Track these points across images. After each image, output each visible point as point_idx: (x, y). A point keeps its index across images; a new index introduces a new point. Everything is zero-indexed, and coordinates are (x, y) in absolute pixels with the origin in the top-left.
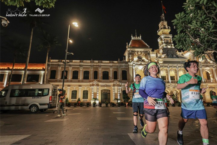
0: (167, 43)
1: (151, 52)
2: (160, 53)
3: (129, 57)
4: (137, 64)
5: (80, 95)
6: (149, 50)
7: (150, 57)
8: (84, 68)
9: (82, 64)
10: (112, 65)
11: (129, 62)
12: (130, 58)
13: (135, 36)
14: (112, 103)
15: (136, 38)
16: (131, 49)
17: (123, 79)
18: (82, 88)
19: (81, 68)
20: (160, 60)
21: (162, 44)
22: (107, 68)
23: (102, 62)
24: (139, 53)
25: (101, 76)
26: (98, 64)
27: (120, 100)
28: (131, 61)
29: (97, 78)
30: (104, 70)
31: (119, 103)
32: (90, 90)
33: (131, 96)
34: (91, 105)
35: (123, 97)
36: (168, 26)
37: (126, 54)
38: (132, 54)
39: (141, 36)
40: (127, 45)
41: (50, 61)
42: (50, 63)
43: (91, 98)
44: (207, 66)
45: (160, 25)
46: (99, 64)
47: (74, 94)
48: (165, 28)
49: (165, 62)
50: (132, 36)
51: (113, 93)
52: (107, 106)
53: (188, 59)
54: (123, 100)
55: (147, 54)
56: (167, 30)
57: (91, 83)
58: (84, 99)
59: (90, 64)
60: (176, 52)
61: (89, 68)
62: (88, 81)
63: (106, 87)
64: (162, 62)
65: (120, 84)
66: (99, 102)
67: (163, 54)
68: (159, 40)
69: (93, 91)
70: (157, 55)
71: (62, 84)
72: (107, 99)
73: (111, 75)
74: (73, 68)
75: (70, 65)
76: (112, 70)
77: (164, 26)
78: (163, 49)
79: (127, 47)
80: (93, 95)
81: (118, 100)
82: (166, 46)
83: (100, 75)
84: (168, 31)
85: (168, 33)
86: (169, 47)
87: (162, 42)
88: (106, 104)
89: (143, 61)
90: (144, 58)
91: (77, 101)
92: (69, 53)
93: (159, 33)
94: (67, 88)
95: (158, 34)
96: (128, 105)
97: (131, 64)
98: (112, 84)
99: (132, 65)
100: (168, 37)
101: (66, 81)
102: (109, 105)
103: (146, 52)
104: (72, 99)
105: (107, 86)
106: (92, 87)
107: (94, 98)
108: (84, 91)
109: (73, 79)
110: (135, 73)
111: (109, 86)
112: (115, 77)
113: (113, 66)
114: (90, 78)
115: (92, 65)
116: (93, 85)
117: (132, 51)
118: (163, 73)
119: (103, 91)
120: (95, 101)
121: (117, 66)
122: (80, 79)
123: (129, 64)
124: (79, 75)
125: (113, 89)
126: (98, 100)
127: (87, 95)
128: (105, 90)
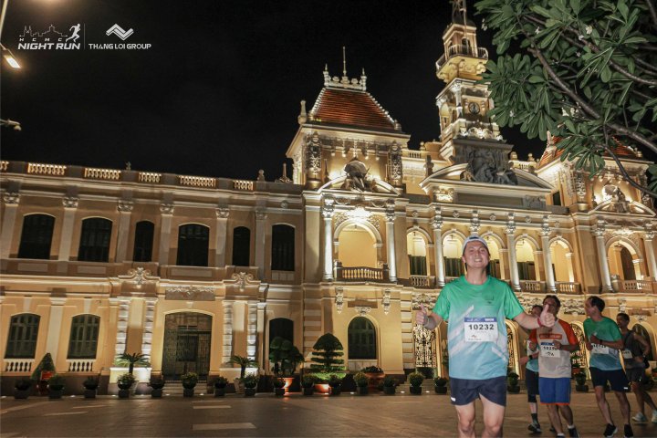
0: (474, 117)
1: (406, 151)
2: (442, 159)
3: (308, 164)
4: (342, 200)
5: (54, 340)
6: (399, 141)
7: (400, 170)
8: (84, 205)
9: (79, 185)
10: (226, 196)
11: (308, 187)
12: (314, 171)
13: (340, 76)
14: (216, 377)
15: (345, 84)
16: (319, 132)
17: (274, 267)
18: (68, 303)
19: (70, 206)
20: (441, 186)
21: (454, 119)
22: (202, 212)
23: (178, 182)
24: (355, 152)
25: (171, 250)
26: (156, 191)
27: (256, 363)
28: (315, 183)
29: (148, 258)
30: (185, 218)
31: (250, 378)
32: (108, 312)
33: (307, 344)
34: (110, 389)
35: (271, 350)
36: (478, 46)
37: (297, 151)
38: (321, 151)
39: (364, 78)
40: (303, 113)
43: (113, 352)
44: (624, 224)
45: (447, 37)
46: (165, 191)
47: (24, 333)
48: (466, 52)
49: (461, 198)
50: (326, 74)
51: (226, 329)
52: (189, 392)
53: (554, 190)
54: (272, 365)
55: (389, 159)
56: (476, 62)
57: (117, 282)
58: (72, 361)
59: (117, 188)
60: (509, 157)
61: (111, 206)
62: (103, 270)
63: (190, 303)
64: (448, 198)
65: (262, 289)
66: (153, 377)
67: (455, 161)
68: (441, 102)
69: (123, 320)
70: (429, 165)
72: (193, 360)
73: (219, 244)
74: (26, 201)
75: (12, 188)
76: (228, 223)
77: (464, 42)
78: (455, 143)
79: (302, 120)
80: (122, 338)
81: (244, 363)
82: (468, 127)
83: (167, 241)
84: (478, 65)
85: (479, 73)
86: (481, 133)
87: (454, 112)
88: (185, 385)
89: (370, 186)
90: (374, 175)
91: (34, 368)
93: (445, 71)
95: (438, 75)
96: (291, 389)
97: (318, 196)
98: (222, 286)
99: (322, 205)
100: (480, 94)
102: (201, 389)
103: (386, 147)
104: (10, 360)
105: (197, 296)
106: (121, 299)
107: (125, 356)
108: (75, 320)
109: (20, 256)
110: (334, 240)
111: (209, 297)
112: (241, 253)
113: (231, 202)
114: (111, 255)
115: (125, 191)
116: (126, 291)
117: (324, 140)
118: (452, 246)
119: (175, 321)
120: (131, 371)
121: (251, 203)
122: (60, 260)
123: (308, 197)
124: (54, 238)
125: (226, 310)
126: (148, 365)
127: (92, 341)
128: (186, 315)
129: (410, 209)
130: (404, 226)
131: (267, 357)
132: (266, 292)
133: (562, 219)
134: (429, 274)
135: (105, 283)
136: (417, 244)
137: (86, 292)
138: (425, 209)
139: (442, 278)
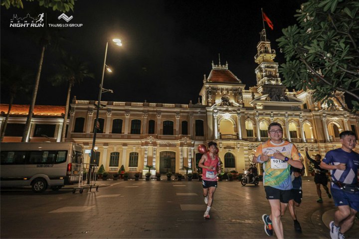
0: (270, 76)
1: (244, 91)
2: (258, 93)
3: (207, 98)
4: (220, 110)
5: (124, 160)
6: (241, 87)
7: (242, 98)
8: (132, 115)
9: (130, 108)
10: (179, 110)
11: (208, 106)
12: (210, 100)
13: (218, 65)
14: (178, 174)
15: (220, 67)
16: (211, 86)
17: (197, 135)
18: (128, 148)
19: (127, 116)
20: (258, 103)
21: (262, 78)
22: (170, 116)
23: (162, 106)
24: (225, 92)
25: (161, 130)
26: (155, 109)
27: (191, 169)
28: (210, 104)
29: (153, 133)
30: (165, 118)
31: (190, 174)
32: (141, 151)
34: (143, 177)
36: (271, 49)
37: (203, 93)
38: (212, 93)
39: (227, 64)
40: (205, 79)
41: (75, 103)
42: (75, 106)
43: (143, 165)
44: (334, 115)
45: (259, 47)
46: (158, 109)
47: (115, 158)
48: (266, 52)
49: (266, 108)
50: (213, 64)
51: (181, 157)
52: (169, 179)
53: (304, 103)
54: (197, 170)
55: (237, 94)
56: (270, 55)
57: (143, 141)
58: (130, 167)
59: (142, 109)
60: (285, 91)
61: (140, 115)
62: (139, 137)
63: (168, 148)
64: (261, 108)
65: (193, 143)
66: (156, 173)
67: (263, 93)
68: (257, 72)
69: (146, 154)
70: (253, 96)
71: (91, 141)
72: (170, 167)
73: (177, 127)
74: (113, 114)
75: (109, 110)
76: (180, 120)
77: (265, 48)
78: (263, 87)
79: (204, 82)
80: (146, 160)
81: (187, 169)
82: (268, 80)
83: (159, 127)
84: (271, 57)
85: (272, 59)
86: (273, 82)
87: (262, 75)
88: (168, 177)
89: (231, 105)
90: (232, 101)
91: (118, 170)
92: (105, 90)
93: (258, 60)
94: (102, 148)
95: (256, 61)
97: (211, 109)
98: (179, 142)
99: (213, 112)
100: (272, 67)
101: (101, 136)
102: (173, 178)
103: (236, 90)
104: (111, 167)
105: (170, 145)
106: (145, 147)
107: (147, 166)
108: (131, 154)
109: (113, 133)
110: (218, 125)
111: (174, 146)
113: (181, 112)
114: (141, 132)
115: (145, 110)
116: (147, 144)
117: (213, 89)
118: (263, 126)
119: (163, 154)
120: (149, 171)
121: (188, 112)
122: (125, 134)
123: (208, 109)
124: (123, 127)
125: (180, 150)
126: (155, 169)
127: (136, 161)
128: (167, 152)
129: (246, 112)
130: (244, 119)
131: (195, 167)
132: (194, 143)
133: (308, 114)
134: (254, 136)
135: (139, 141)
136: (249, 125)
137: (134, 144)
138: (252, 112)
139: (259, 138)
